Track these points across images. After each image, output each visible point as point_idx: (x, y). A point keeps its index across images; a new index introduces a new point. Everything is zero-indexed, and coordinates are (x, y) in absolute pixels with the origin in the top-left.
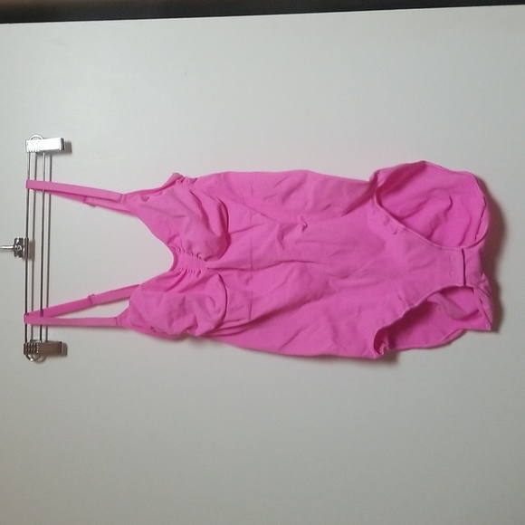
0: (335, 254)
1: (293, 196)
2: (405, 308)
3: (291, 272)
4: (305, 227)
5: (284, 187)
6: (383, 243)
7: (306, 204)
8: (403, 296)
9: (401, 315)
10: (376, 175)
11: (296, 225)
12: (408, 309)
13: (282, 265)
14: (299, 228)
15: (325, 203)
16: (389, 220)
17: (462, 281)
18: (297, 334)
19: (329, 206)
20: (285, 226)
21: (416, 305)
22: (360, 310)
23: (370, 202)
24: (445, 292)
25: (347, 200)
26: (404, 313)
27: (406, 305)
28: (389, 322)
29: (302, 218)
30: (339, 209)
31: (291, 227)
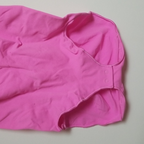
0: (38, 64)
1: (14, 23)
2: (79, 100)
3: (8, 75)
4: (20, 46)
5: (7, 16)
6: (68, 60)
7: (22, 30)
8: (78, 93)
9: (76, 105)
10: (69, 16)
11: (13, 43)
12: (81, 101)
13: (3, 69)
14: (16, 45)
15: (34, 31)
16: (73, 46)
17: (112, 85)
18: (8, 114)
19: (36, 33)
20: (6, 43)
21: (86, 98)
22: (51, 100)
23: (62, 34)
24: (102, 92)
25: (48, 30)
26: (79, 103)
27: (80, 99)
28: (68, 110)
29: (19, 39)
30: (43, 36)
31: (10, 44)
